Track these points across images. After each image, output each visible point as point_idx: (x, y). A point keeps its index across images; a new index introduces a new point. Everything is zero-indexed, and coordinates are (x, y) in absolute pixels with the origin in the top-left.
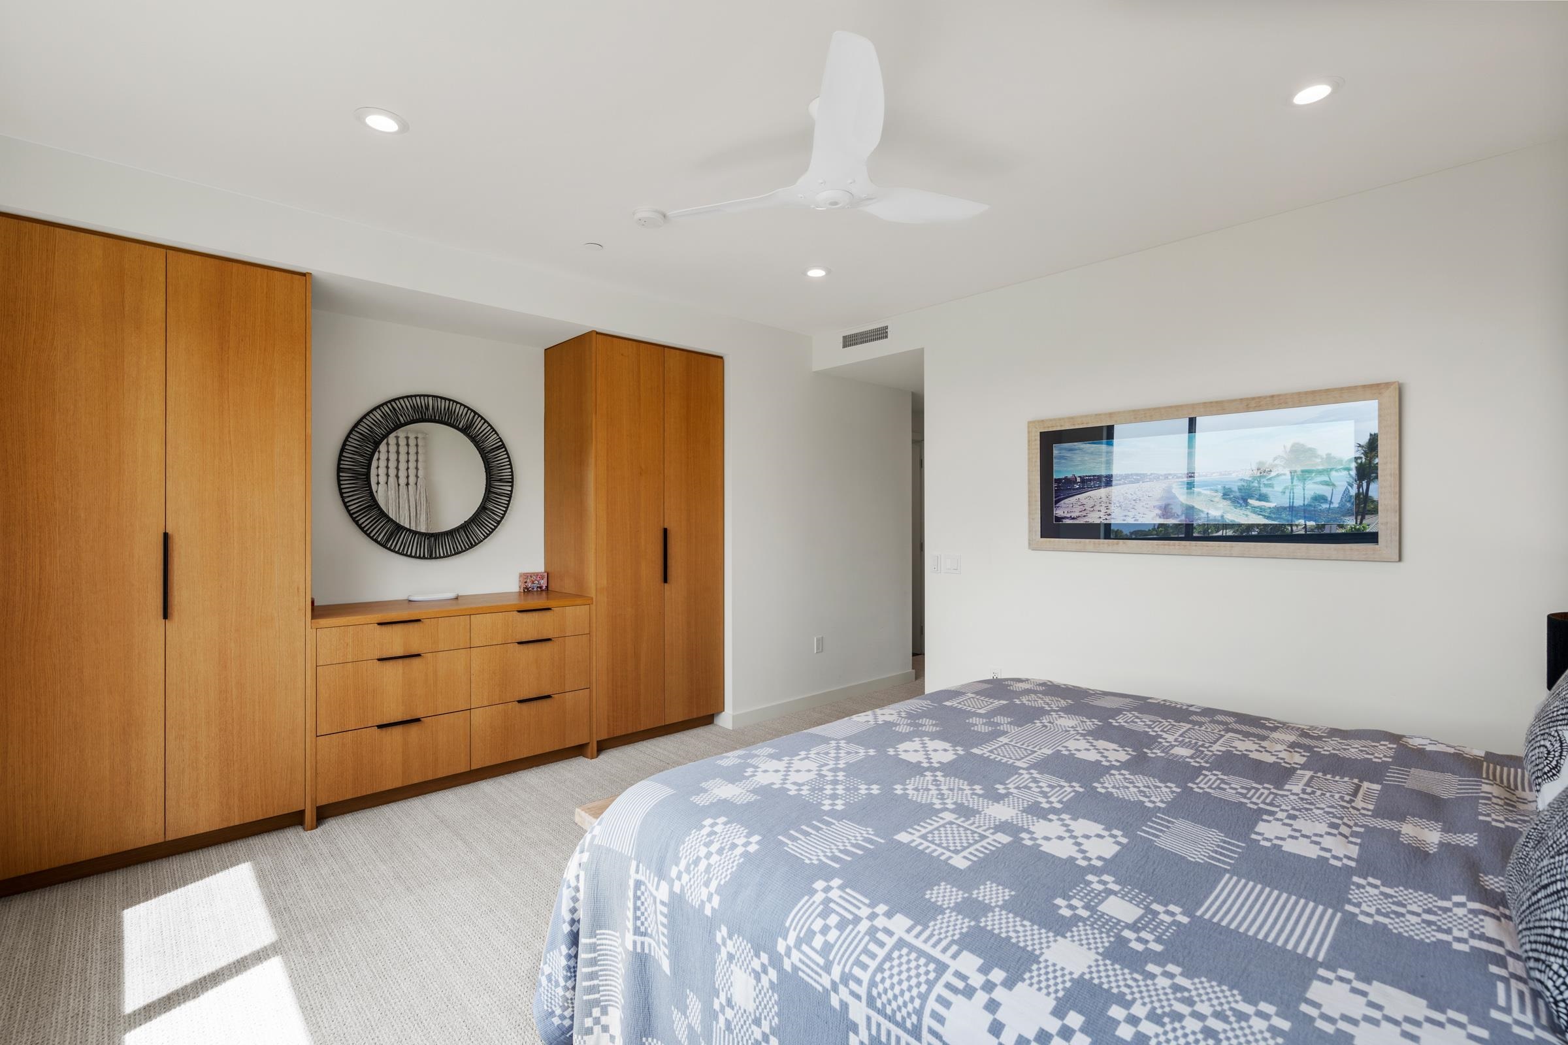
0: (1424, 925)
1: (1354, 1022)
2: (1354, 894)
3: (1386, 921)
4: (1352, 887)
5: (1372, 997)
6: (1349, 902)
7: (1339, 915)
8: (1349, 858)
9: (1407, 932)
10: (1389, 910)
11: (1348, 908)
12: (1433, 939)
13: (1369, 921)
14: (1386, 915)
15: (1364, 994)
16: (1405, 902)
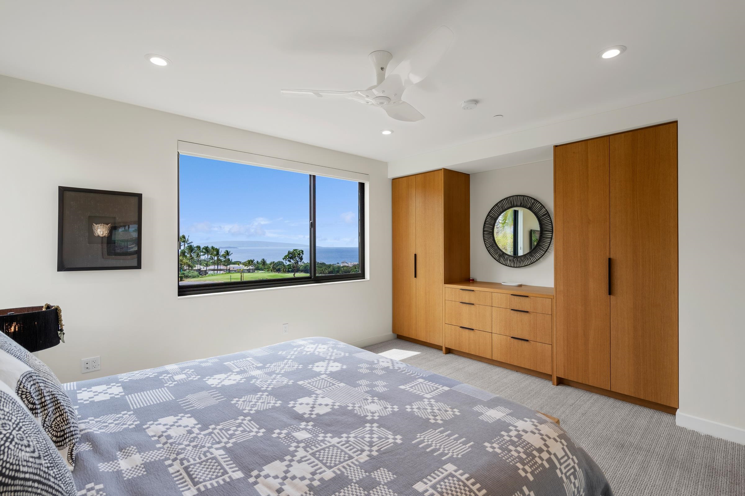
0: (106, 421)
1: (108, 388)
2: (134, 417)
3: (118, 416)
4: (136, 419)
5: (108, 395)
6: (133, 414)
7: (132, 408)
8: (148, 428)
9: (110, 416)
10: (120, 420)
11: (132, 412)
12: (100, 418)
13: (123, 413)
14: (119, 418)
15: (110, 394)
16: (116, 426)
